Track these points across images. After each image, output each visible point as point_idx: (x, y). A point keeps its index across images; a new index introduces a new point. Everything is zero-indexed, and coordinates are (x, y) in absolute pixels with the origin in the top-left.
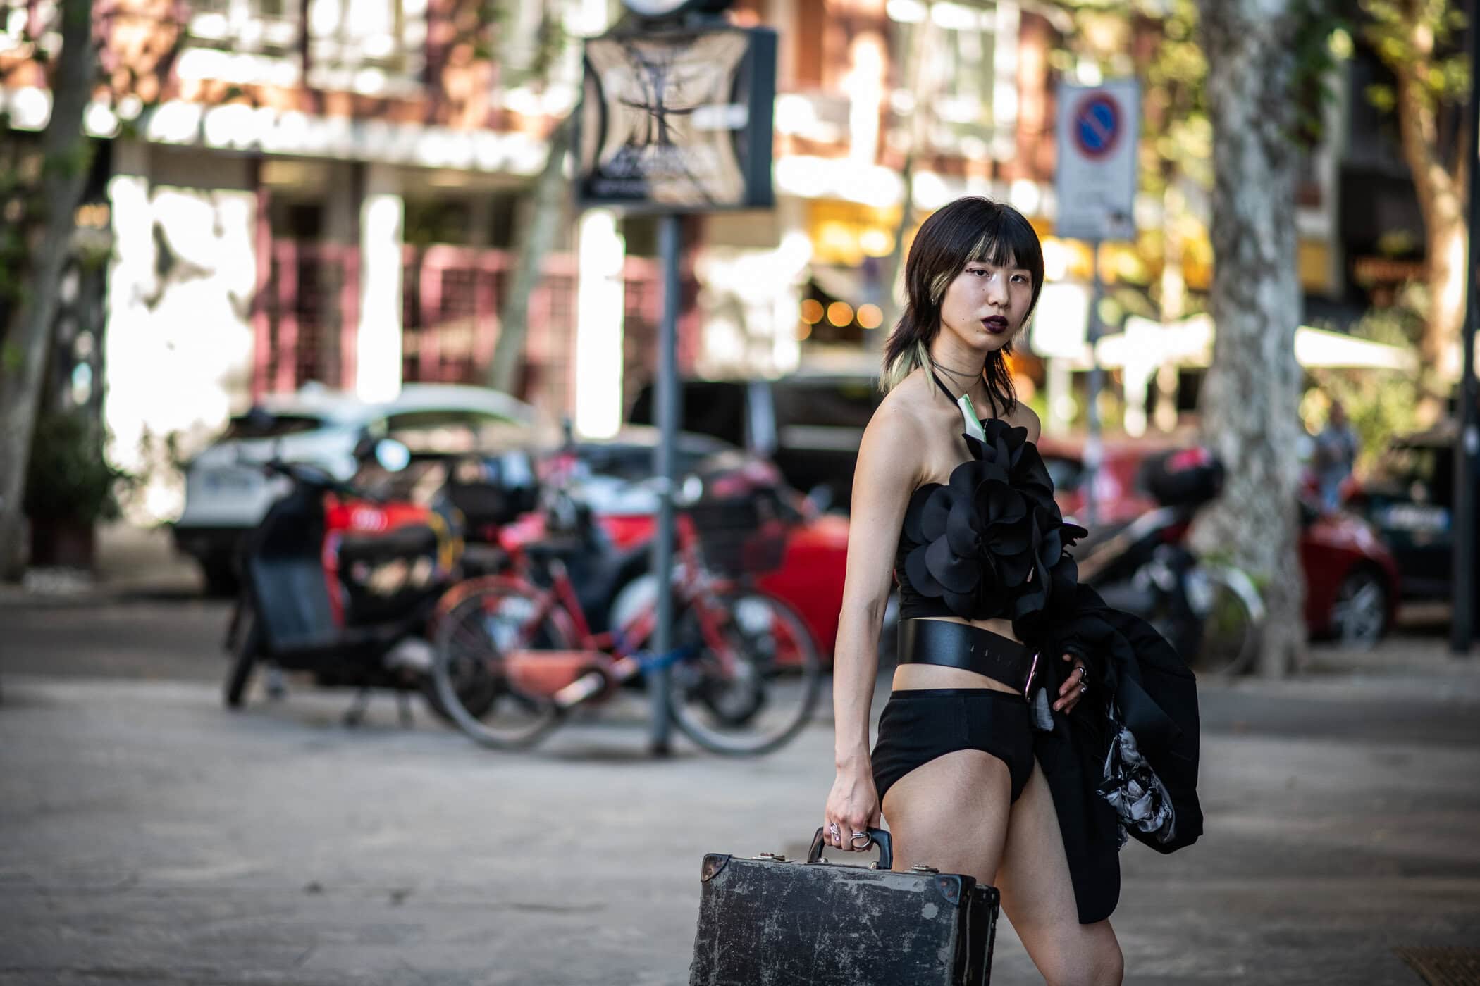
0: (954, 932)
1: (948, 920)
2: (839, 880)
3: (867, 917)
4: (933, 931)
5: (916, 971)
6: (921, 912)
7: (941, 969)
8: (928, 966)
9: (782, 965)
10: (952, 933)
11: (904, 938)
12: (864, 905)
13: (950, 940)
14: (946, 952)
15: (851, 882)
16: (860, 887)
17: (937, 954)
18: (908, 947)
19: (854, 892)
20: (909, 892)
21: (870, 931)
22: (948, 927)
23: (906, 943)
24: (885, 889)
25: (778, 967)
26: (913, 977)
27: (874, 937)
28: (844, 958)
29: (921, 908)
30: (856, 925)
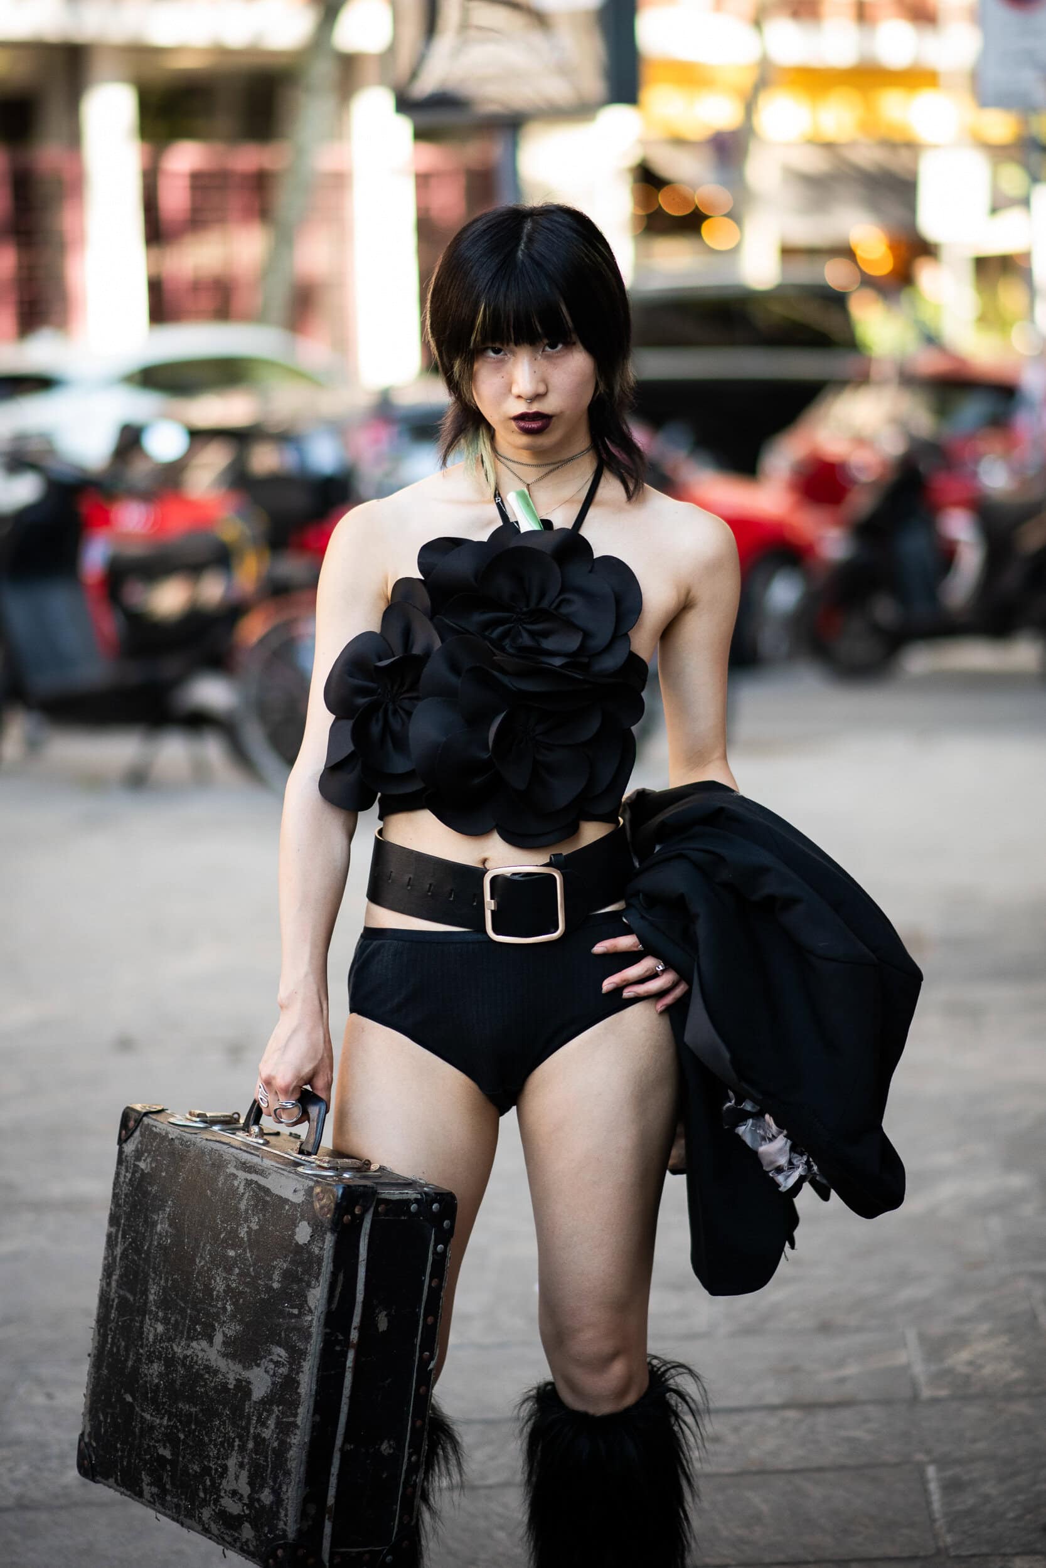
0: (327, 1267)
1: (321, 1249)
2: (231, 1169)
3: (246, 1229)
4: (304, 1259)
5: (284, 1318)
6: (294, 1233)
7: (309, 1318)
8: (296, 1311)
9: (167, 1280)
10: (324, 1269)
11: (275, 1267)
12: (246, 1211)
13: (321, 1279)
14: (317, 1296)
15: (242, 1175)
16: (249, 1183)
17: (306, 1297)
18: (278, 1281)
19: (241, 1190)
20: (286, 1201)
21: (245, 1250)
22: (320, 1260)
23: (276, 1276)
24: (267, 1191)
25: (162, 1282)
26: (279, 1325)
27: (247, 1260)
28: (219, 1286)
29: (296, 1227)
30: (233, 1240)
